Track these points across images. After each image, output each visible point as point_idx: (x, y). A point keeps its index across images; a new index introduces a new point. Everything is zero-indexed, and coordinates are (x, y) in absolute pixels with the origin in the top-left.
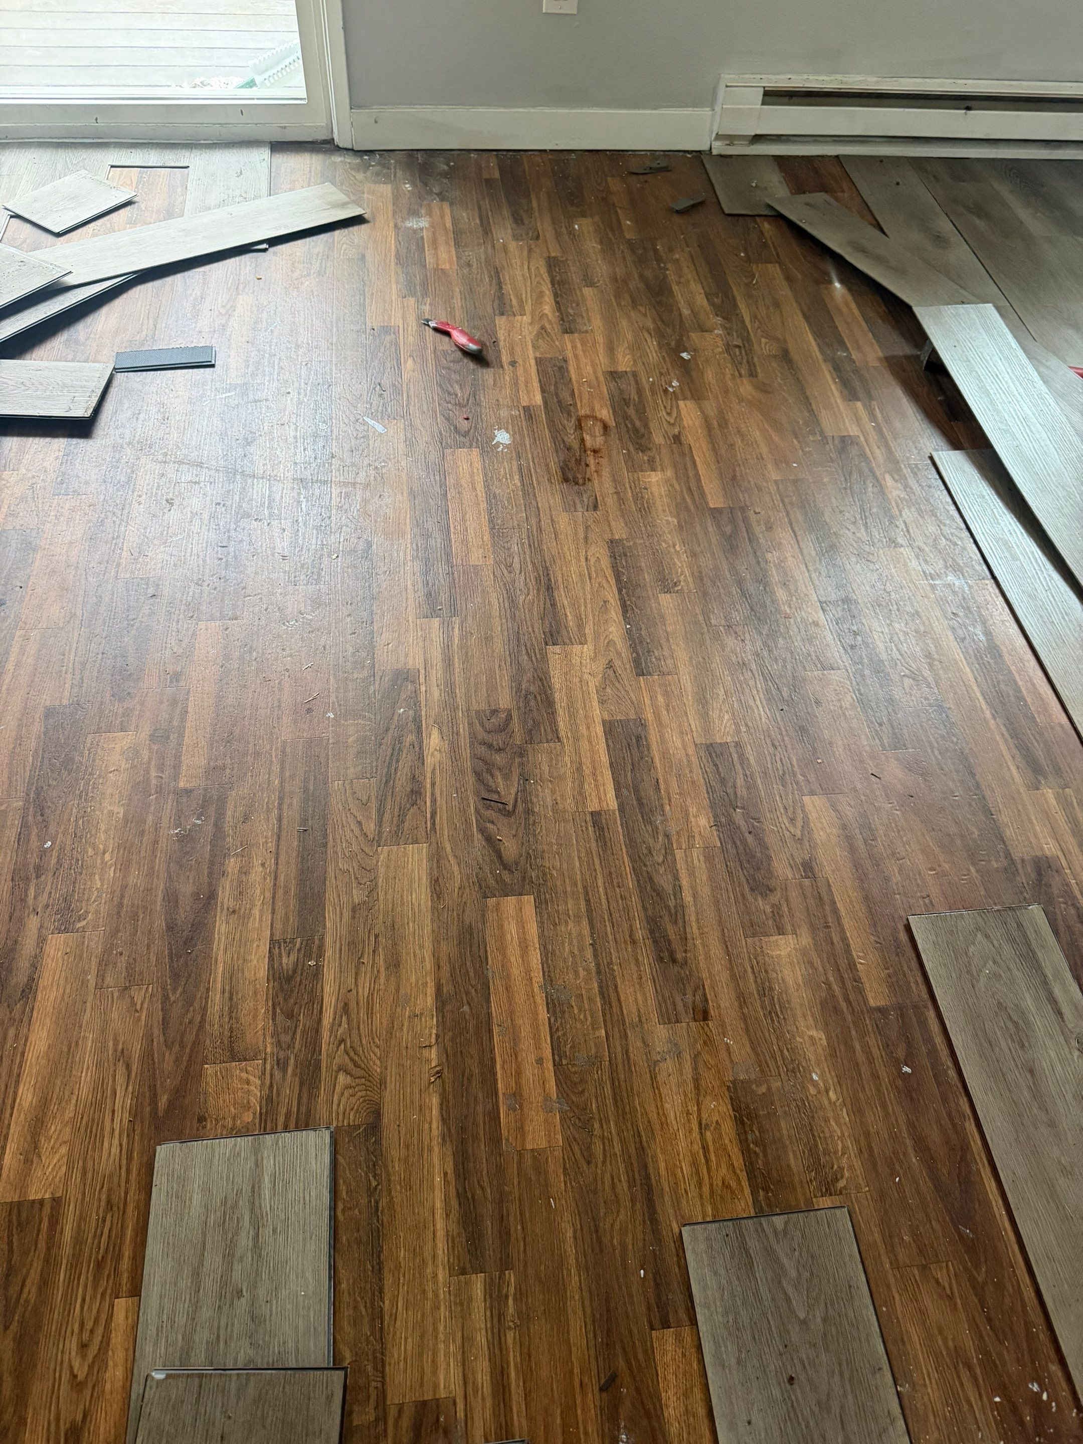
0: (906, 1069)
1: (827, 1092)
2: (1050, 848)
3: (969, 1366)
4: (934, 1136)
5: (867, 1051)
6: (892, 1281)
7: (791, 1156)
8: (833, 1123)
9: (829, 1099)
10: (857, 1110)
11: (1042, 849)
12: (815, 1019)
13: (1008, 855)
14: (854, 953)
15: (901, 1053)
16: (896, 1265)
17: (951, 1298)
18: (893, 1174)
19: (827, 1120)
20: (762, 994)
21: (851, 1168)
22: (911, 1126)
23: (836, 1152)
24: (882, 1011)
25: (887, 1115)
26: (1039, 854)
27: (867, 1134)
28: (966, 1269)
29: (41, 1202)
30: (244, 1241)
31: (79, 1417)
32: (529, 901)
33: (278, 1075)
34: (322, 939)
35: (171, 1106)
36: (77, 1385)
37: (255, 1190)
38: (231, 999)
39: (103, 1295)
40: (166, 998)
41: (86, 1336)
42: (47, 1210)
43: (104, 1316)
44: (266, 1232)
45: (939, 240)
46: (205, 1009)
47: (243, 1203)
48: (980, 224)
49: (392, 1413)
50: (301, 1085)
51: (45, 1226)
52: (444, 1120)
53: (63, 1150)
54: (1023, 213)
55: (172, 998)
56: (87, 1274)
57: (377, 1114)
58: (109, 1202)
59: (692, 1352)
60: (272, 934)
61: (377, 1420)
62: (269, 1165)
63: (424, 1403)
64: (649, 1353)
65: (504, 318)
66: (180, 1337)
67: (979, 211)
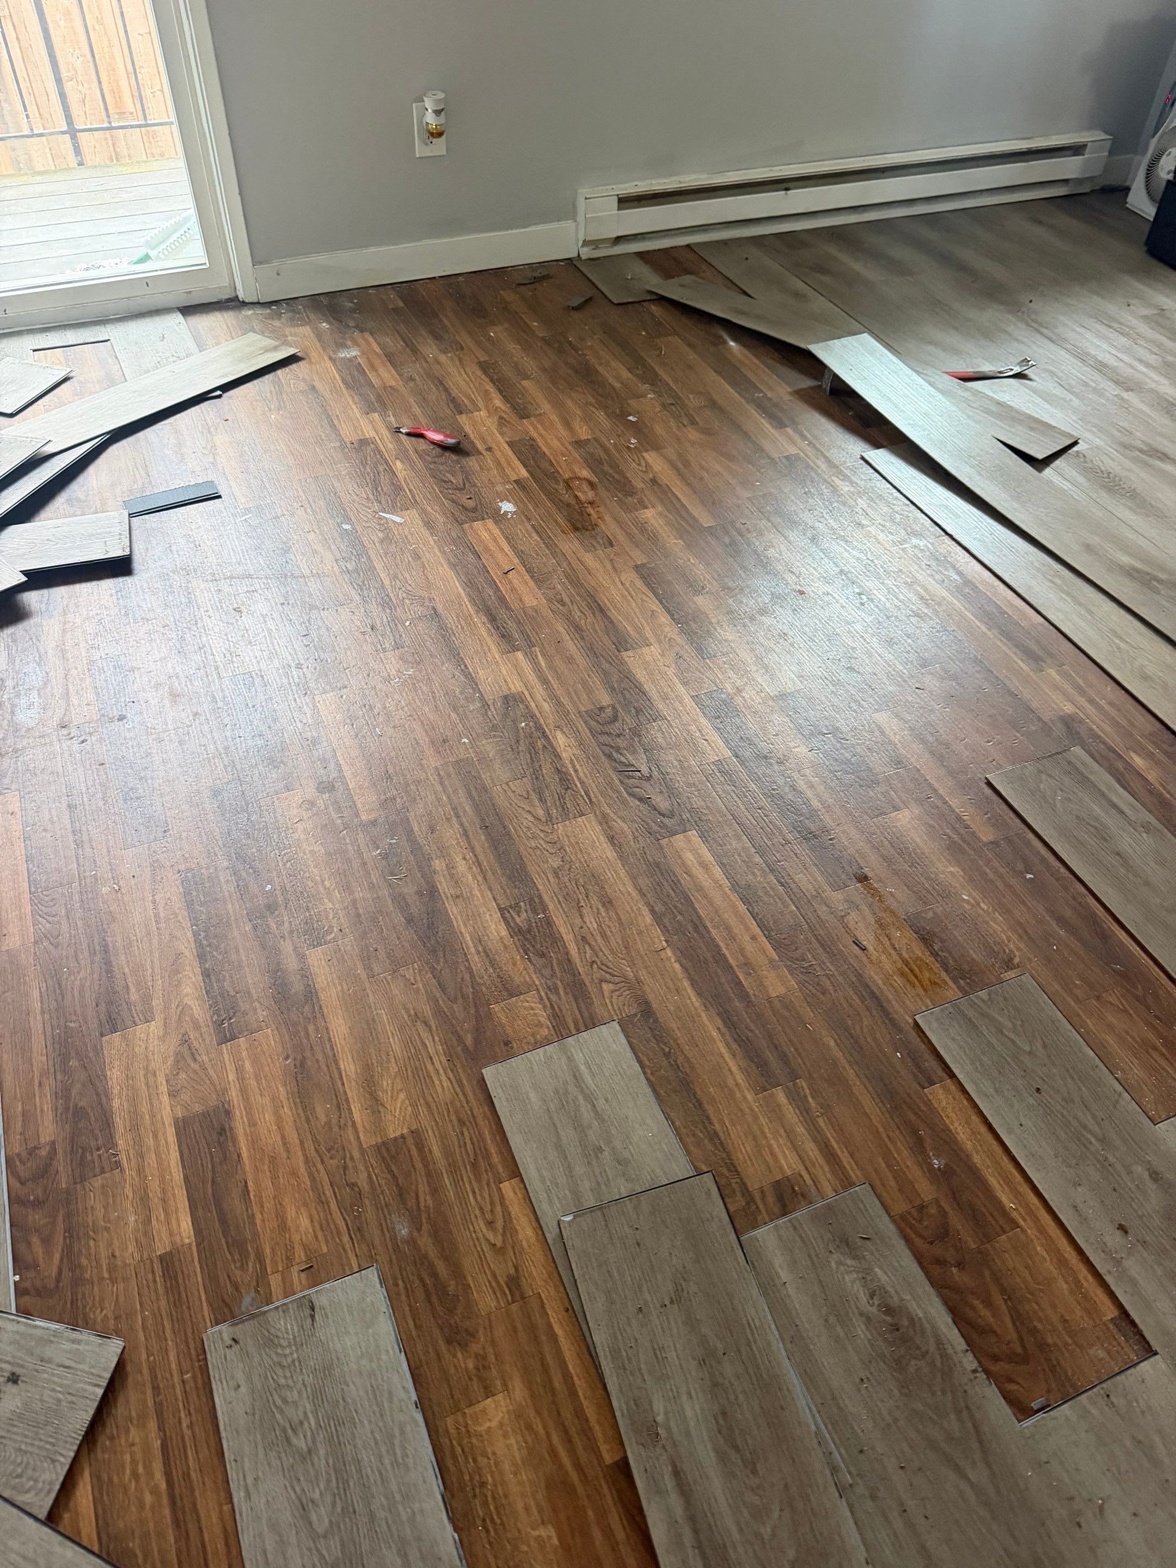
0: (1029, 876)
1: (979, 905)
2: (1068, 708)
3: (1155, 1049)
4: (1068, 913)
5: (996, 872)
6: (1080, 1012)
7: (971, 952)
8: (992, 923)
9: (983, 910)
10: (1006, 911)
11: (1063, 710)
12: (948, 860)
13: (1040, 719)
14: (957, 810)
15: (1020, 866)
16: (1077, 1000)
17: (1125, 1011)
18: (1050, 945)
19: (987, 923)
20: (901, 854)
21: (1019, 949)
22: (1052, 913)
23: (1003, 942)
24: (995, 843)
25: (1029, 908)
26: (1062, 713)
27: (1020, 924)
28: (1128, 990)
29: (403, 1136)
30: (586, 1114)
31: (512, 1271)
32: (693, 834)
33: (554, 998)
34: (540, 897)
35: (477, 1041)
36: (499, 1251)
37: (577, 1076)
38: (488, 956)
39: (488, 1184)
40: (433, 970)
41: (488, 1216)
42: (410, 1141)
43: (496, 1199)
44: (601, 1103)
45: (798, 295)
46: (469, 969)
47: (571, 1088)
48: (826, 279)
49: (757, 1196)
50: (576, 1000)
51: (414, 1152)
52: (700, 994)
53: (402, 1096)
54: (857, 266)
55: (439, 968)
56: (467, 1173)
57: (647, 1003)
58: (459, 1120)
59: (959, 1095)
60: (498, 905)
61: (748, 1203)
62: (579, 1057)
63: (778, 1182)
64: (928, 1104)
65: (464, 416)
66: (567, 1192)
67: (821, 269)
